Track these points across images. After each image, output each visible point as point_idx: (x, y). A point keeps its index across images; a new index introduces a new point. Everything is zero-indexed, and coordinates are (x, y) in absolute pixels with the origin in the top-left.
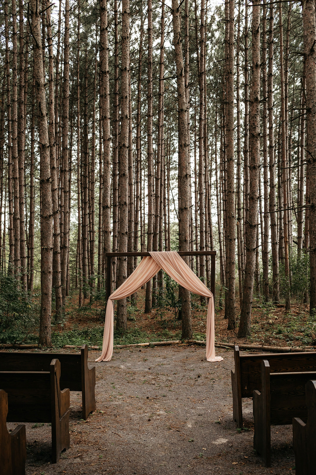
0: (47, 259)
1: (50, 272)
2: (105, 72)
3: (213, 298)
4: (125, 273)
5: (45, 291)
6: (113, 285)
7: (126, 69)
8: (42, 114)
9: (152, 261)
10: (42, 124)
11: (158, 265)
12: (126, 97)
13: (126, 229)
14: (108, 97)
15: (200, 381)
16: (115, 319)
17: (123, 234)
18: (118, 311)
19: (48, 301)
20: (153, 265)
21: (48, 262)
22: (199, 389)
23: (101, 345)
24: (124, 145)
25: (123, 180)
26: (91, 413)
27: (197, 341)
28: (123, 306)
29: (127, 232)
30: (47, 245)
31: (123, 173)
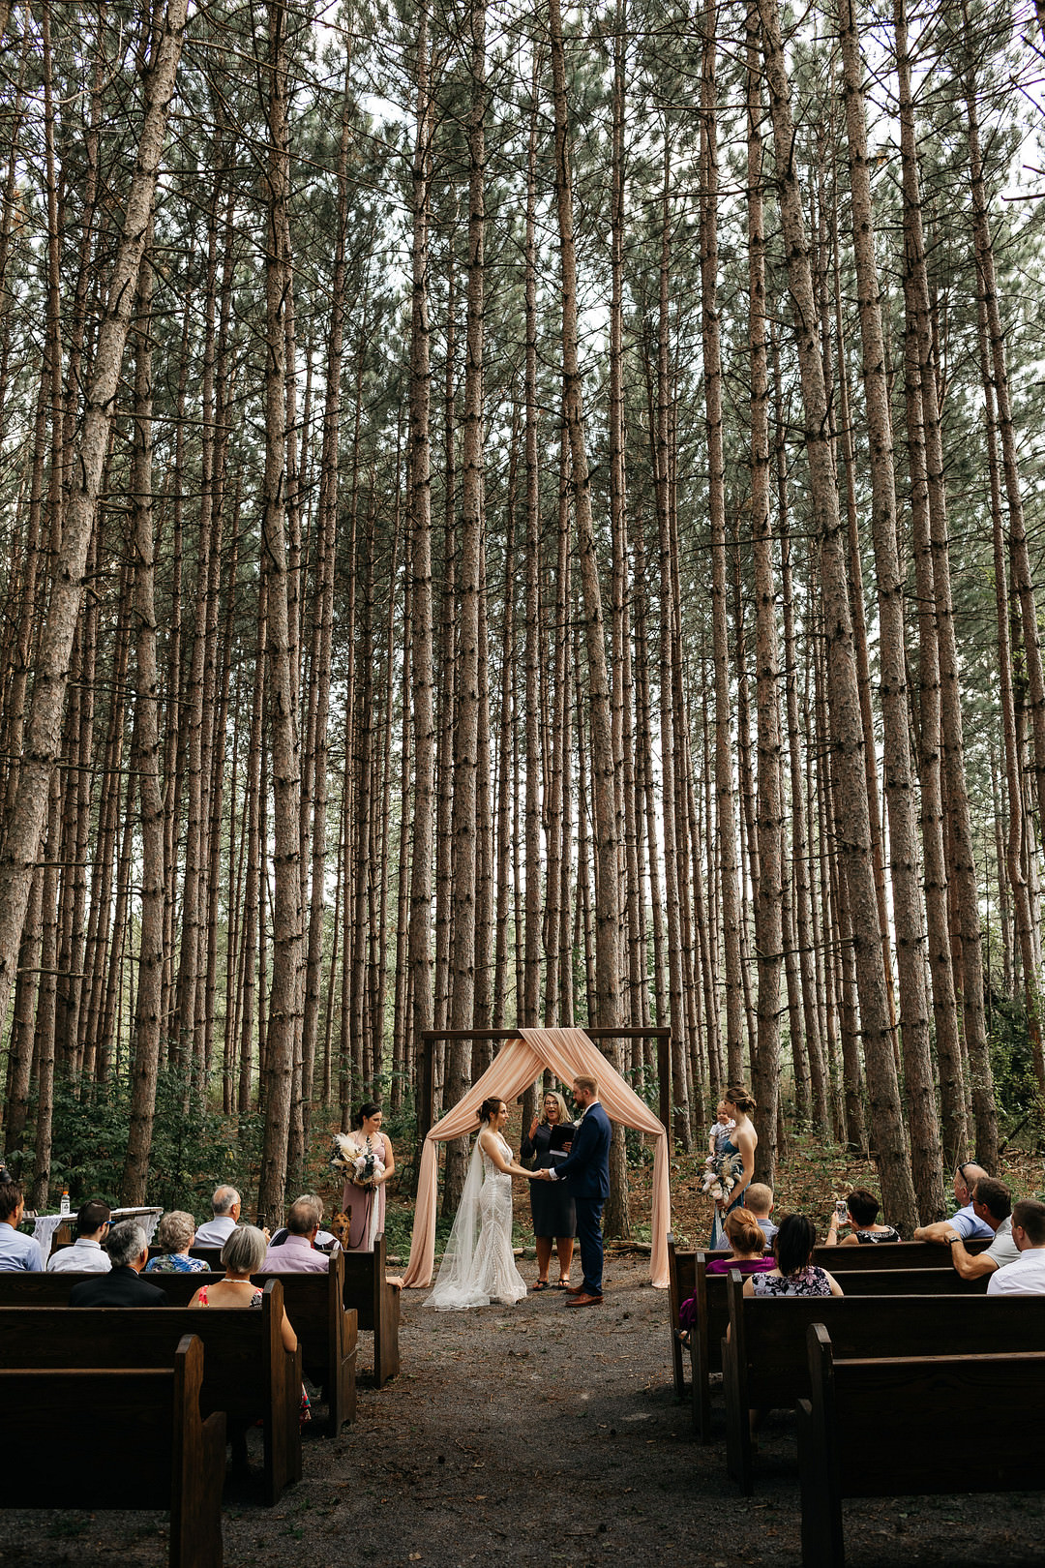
0: (282, 1040)
1: (287, 1072)
2: (423, 580)
3: (665, 1135)
4: (466, 1069)
5: (274, 1118)
6: (437, 1099)
7: (471, 588)
8: (282, 712)
9: (525, 1049)
10: (282, 734)
11: (539, 1059)
12: (473, 651)
13: (471, 959)
14: (429, 636)
15: (626, 1325)
16: (440, 1191)
17: (461, 972)
18: (448, 1167)
19: (281, 1142)
20: (528, 1061)
21: (283, 1048)
22: (621, 1339)
23: (407, 1252)
24: (466, 761)
25: (464, 841)
26: (391, 1377)
27: (640, 1244)
28: (460, 1154)
29: (471, 969)
30: (284, 1009)
31: (463, 825)
